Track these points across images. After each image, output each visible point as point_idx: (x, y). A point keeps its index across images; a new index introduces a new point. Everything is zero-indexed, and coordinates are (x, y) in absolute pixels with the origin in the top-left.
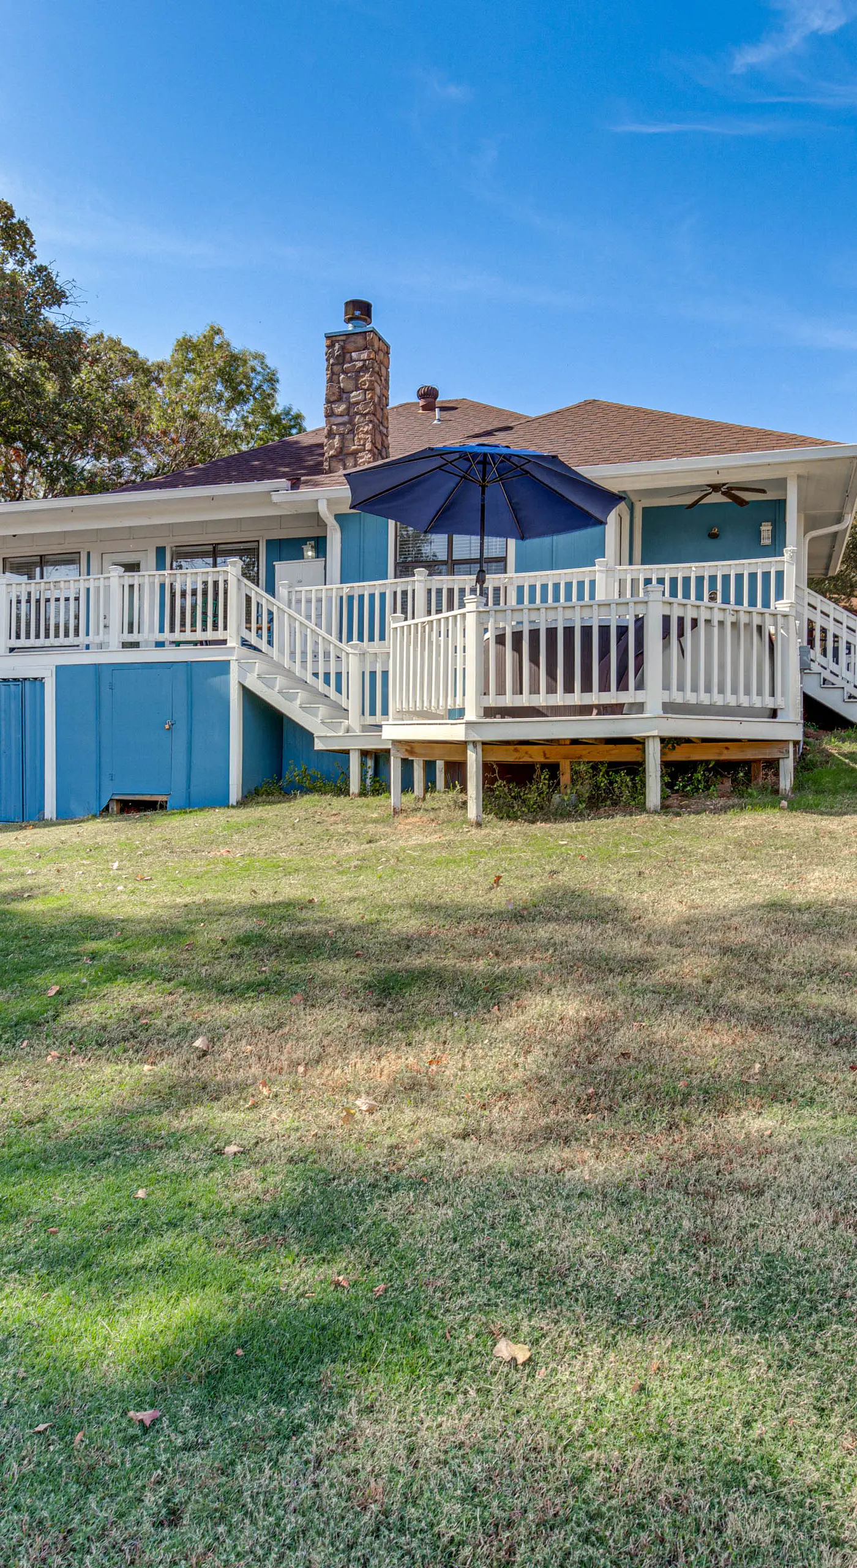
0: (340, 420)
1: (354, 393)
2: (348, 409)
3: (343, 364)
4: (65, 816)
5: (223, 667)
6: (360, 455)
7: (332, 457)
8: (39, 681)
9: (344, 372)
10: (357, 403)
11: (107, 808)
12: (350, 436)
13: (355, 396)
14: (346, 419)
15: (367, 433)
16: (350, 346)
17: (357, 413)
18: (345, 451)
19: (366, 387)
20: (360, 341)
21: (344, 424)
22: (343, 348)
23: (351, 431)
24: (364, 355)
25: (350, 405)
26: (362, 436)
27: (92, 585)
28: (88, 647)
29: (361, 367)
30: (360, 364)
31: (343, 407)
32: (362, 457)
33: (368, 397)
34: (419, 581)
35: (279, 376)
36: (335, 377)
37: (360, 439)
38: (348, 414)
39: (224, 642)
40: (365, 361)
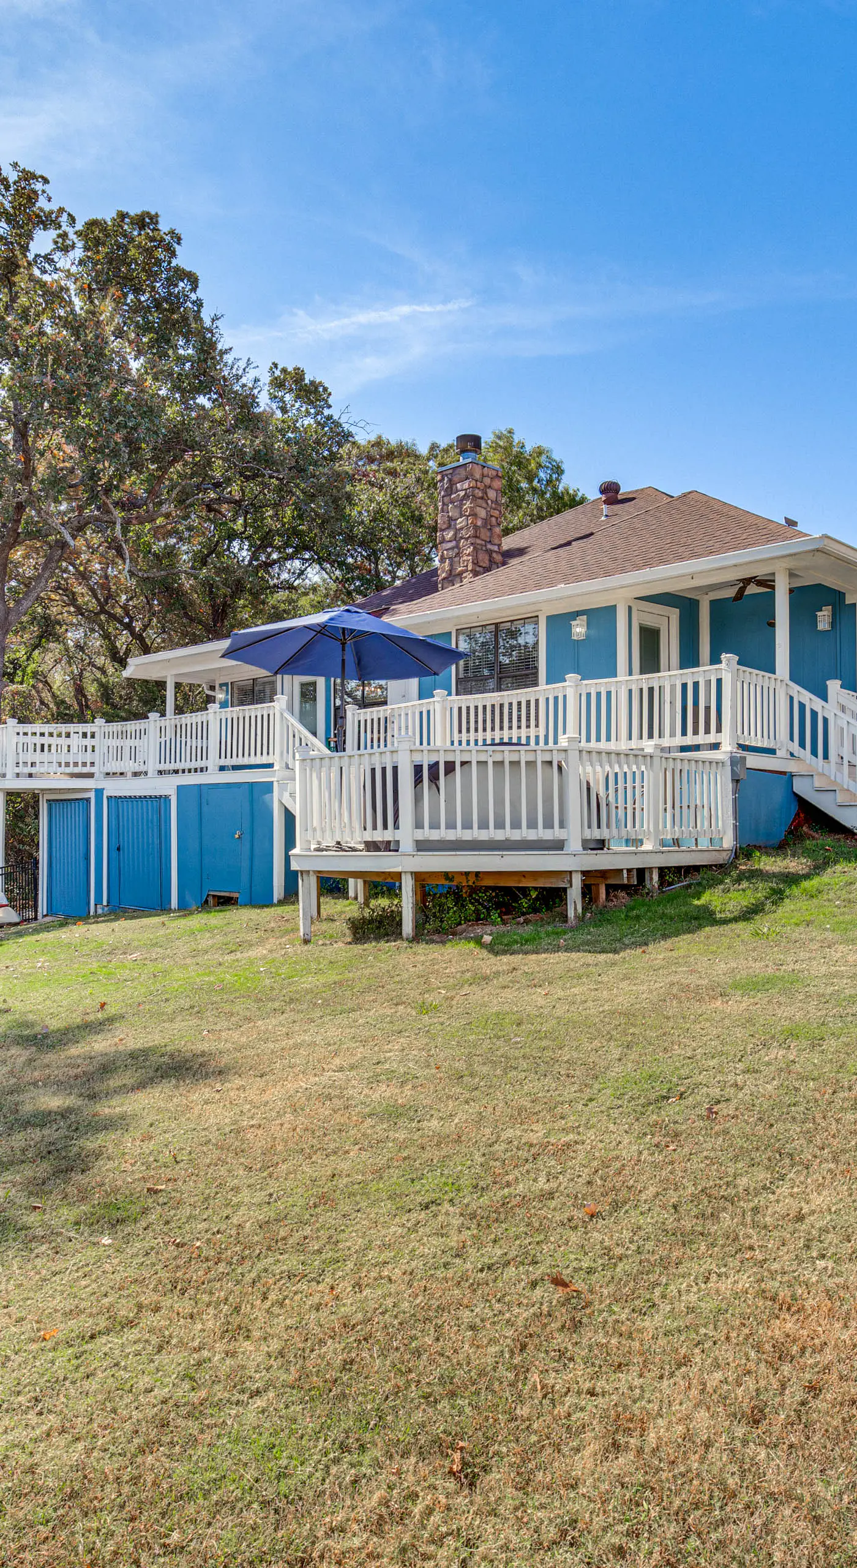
0: (450, 545)
1: (460, 520)
2: (455, 535)
3: (450, 495)
4: (184, 909)
5: (268, 787)
6: (464, 575)
7: (444, 579)
8: (167, 798)
9: (452, 502)
10: (462, 529)
11: (206, 902)
12: (457, 559)
13: (461, 522)
14: (453, 544)
15: (469, 555)
16: (456, 479)
17: (462, 538)
18: (453, 573)
19: (467, 514)
20: (463, 473)
21: (452, 548)
22: (450, 480)
23: (458, 554)
24: (466, 485)
25: (457, 531)
26: (465, 558)
27: (184, 722)
28: (184, 771)
29: (464, 496)
30: (462, 493)
31: (451, 533)
32: (465, 577)
33: (470, 522)
34: (438, 702)
35: (564, 467)
36: (445, 507)
37: (464, 561)
38: (455, 540)
39: (270, 766)
40: (466, 490)
